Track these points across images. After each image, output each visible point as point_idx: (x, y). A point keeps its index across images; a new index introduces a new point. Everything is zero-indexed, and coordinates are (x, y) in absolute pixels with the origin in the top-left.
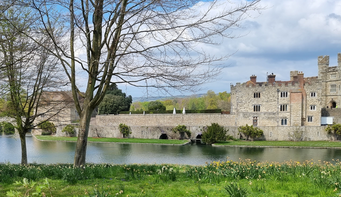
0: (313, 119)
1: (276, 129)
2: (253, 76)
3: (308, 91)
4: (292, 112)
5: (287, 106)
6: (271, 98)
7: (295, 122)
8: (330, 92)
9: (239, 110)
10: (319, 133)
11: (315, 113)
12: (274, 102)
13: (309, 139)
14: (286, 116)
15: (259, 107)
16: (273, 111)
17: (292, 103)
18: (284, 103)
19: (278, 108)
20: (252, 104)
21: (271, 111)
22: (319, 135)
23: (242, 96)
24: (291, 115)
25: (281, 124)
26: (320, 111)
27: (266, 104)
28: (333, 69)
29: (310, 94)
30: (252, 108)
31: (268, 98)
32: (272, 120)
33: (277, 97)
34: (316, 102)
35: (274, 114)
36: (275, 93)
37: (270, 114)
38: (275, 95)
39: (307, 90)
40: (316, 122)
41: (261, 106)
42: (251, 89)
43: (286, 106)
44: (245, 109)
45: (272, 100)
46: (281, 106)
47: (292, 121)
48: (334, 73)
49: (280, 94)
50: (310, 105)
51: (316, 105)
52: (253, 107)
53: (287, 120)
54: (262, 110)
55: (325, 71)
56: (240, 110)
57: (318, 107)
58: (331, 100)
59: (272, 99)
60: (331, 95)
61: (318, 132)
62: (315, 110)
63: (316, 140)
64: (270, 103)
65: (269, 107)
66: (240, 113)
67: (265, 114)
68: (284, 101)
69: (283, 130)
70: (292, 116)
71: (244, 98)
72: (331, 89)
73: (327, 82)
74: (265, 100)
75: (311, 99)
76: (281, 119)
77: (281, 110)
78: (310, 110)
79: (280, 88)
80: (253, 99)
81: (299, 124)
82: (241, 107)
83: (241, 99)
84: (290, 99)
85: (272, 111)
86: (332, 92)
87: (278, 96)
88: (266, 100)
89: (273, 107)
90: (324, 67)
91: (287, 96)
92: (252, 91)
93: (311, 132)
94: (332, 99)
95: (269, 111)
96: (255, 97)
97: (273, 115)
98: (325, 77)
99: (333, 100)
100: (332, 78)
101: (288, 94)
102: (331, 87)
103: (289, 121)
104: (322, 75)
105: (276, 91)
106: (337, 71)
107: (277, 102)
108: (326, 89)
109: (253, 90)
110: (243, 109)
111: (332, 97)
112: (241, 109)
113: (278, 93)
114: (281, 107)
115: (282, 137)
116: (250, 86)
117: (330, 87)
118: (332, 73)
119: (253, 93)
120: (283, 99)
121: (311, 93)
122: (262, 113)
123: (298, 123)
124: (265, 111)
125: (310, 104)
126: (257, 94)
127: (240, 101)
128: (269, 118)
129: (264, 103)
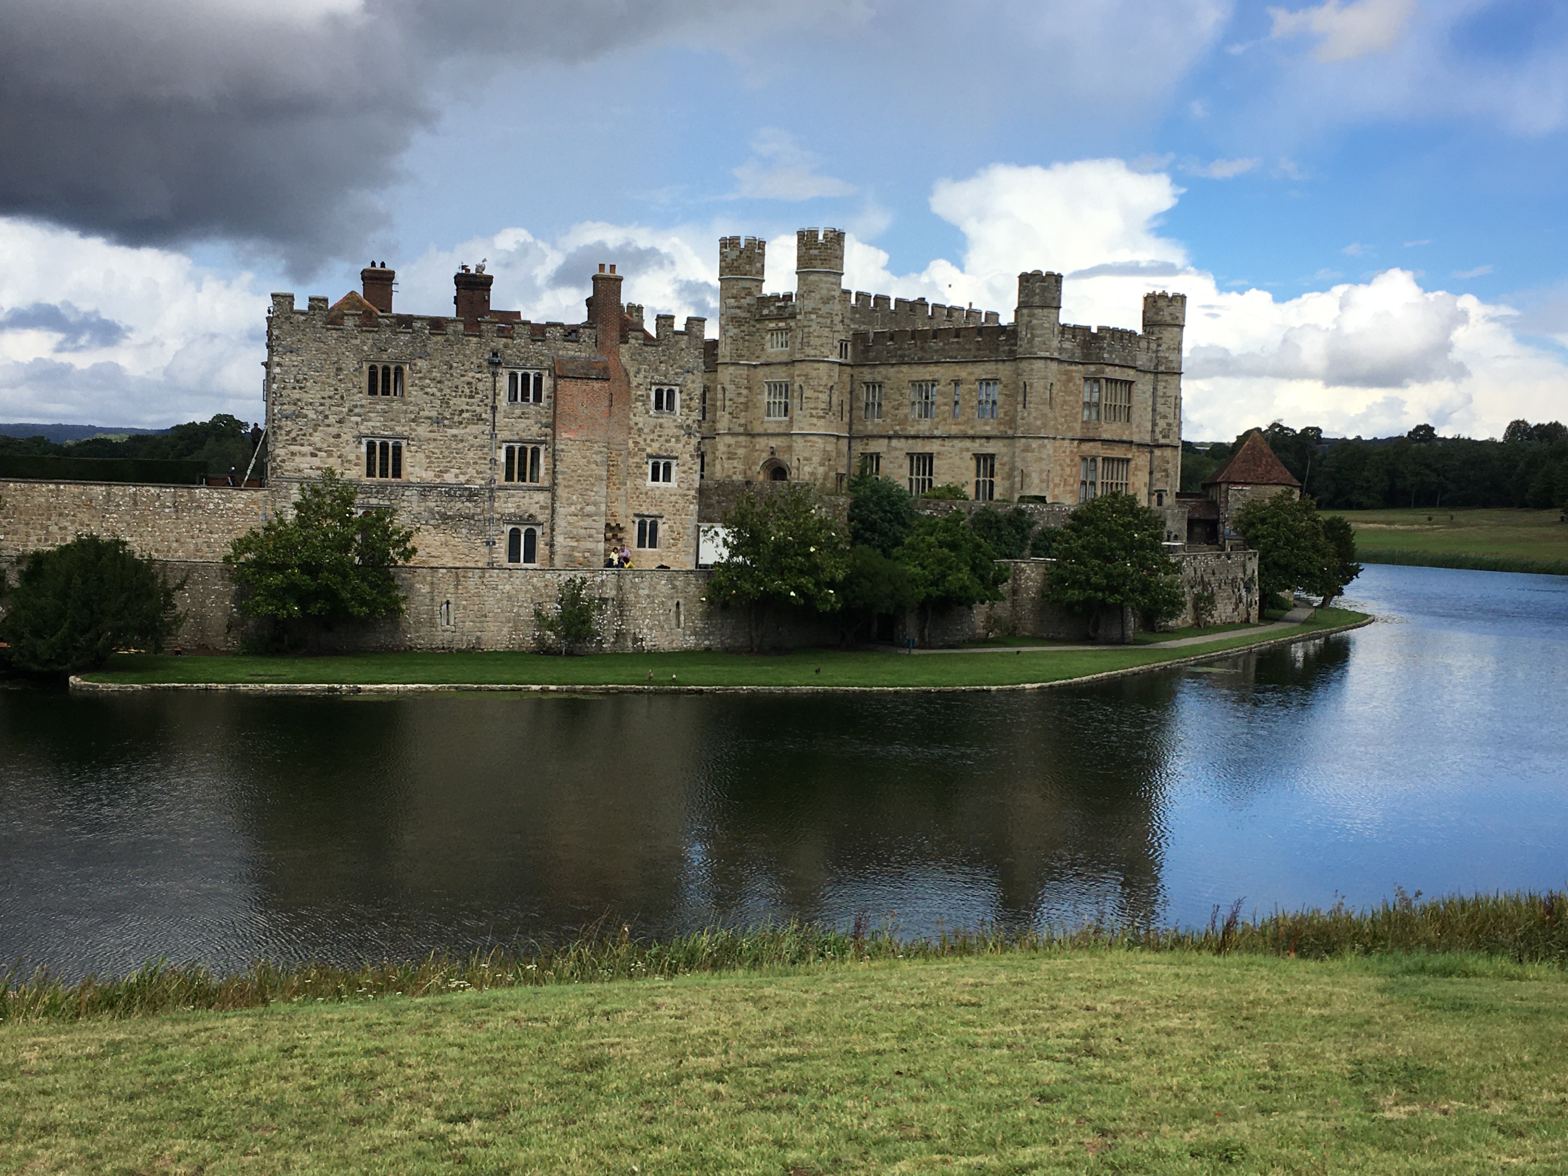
0: (660, 534)
1: (472, 581)
2: (378, 266)
3: (640, 379)
4: (561, 491)
5: (538, 450)
6: (460, 403)
7: (573, 548)
8: (766, 418)
9: (283, 461)
10: (682, 608)
11: (673, 499)
12: (473, 429)
13: (635, 640)
14: (532, 511)
15: (397, 449)
16: (467, 477)
17: (564, 435)
18: (525, 436)
19: (494, 461)
20: (356, 433)
21: (456, 476)
22: (682, 618)
23: (300, 377)
24: (557, 505)
25: (506, 559)
26: (693, 492)
27: (432, 435)
28: (778, 304)
29: (648, 396)
30: (358, 457)
31: (445, 402)
32: (464, 531)
33: (491, 397)
34: (678, 441)
35: (472, 495)
36: (479, 376)
37: (451, 492)
38: (480, 386)
39: (638, 372)
40: (673, 549)
41: (404, 443)
42: (354, 341)
43: (535, 452)
44: (316, 462)
45: (465, 415)
46: (510, 451)
47: (559, 540)
48: (782, 324)
49: (504, 382)
50: (650, 456)
51: (676, 458)
52: (364, 449)
53: (539, 531)
54: (410, 469)
55: (748, 315)
56: (288, 465)
57: (686, 468)
58: (765, 456)
59: (465, 407)
60: (769, 431)
61: (678, 604)
62: (673, 484)
63: (664, 644)
64: (454, 431)
65: (446, 454)
66: (290, 480)
67: (425, 489)
68: (523, 424)
69: (508, 587)
70: (561, 510)
71: (314, 394)
72: (769, 403)
73: (755, 366)
74: (426, 413)
75: (653, 421)
76: (510, 527)
77: (509, 477)
78: (650, 483)
79: (506, 346)
80: (362, 398)
81: (595, 559)
82: (295, 448)
83: (296, 394)
84: (551, 411)
85: (462, 479)
86: (772, 419)
87: (495, 394)
88: (434, 414)
89: (471, 454)
90: (743, 295)
91: (538, 398)
92: (358, 350)
93: (644, 603)
94: (772, 453)
95: (449, 478)
96: (372, 391)
97: (467, 504)
98: (746, 344)
99: (777, 456)
100: (775, 350)
101: (547, 383)
102: (770, 394)
103: (548, 539)
104: (736, 331)
105: (485, 364)
106: (793, 316)
107: (488, 429)
108: (750, 404)
109: (364, 343)
110: (309, 459)
111: (773, 443)
112: (297, 459)
113: (495, 375)
114: (507, 458)
115: (505, 630)
116: (349, 323)
117: (766, 393)
118: (772, 325)
119: (366, 367)
120: (518, 412)
121: (654, 388)
122: (409, 485)
123: (589, 551)
124: (429, 476)
125: (649, 450)
126: (386, 369)
127: (289, 409)
128: (445, 517)
129: (422, 431)
